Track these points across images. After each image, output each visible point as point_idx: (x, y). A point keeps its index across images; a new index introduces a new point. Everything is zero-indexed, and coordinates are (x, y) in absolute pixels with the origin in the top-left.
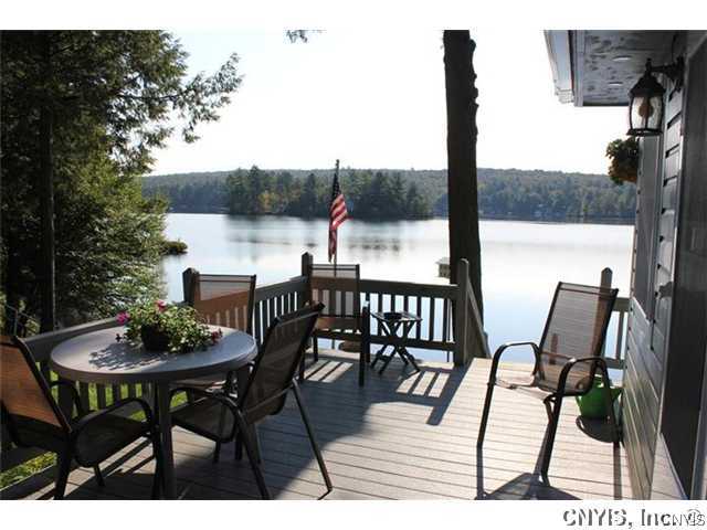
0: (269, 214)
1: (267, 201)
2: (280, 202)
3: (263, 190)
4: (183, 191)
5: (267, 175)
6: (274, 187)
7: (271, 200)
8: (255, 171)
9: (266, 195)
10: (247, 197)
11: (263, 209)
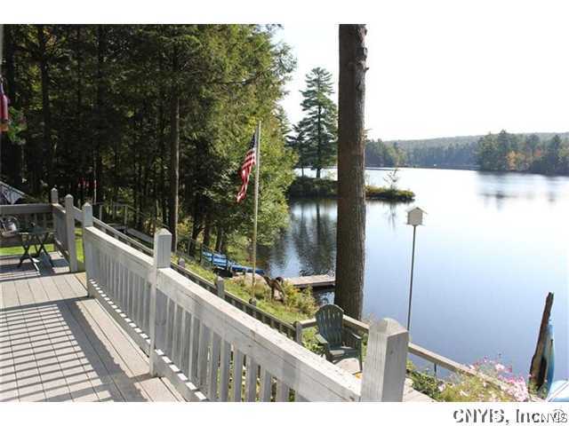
0: (515, 171)
1: (513, 160)
2: (525, 161)
3: (509, 151)
4: (446, 152)
5: (514, 138)
6: (520, 148)
7: (517, 159)
8: (503, 135)
9: (512, 155)
10: (495, 156)
11: (509, 167)
